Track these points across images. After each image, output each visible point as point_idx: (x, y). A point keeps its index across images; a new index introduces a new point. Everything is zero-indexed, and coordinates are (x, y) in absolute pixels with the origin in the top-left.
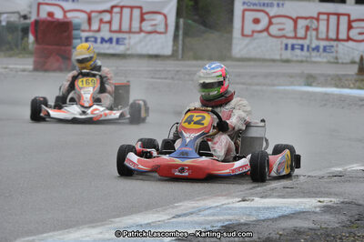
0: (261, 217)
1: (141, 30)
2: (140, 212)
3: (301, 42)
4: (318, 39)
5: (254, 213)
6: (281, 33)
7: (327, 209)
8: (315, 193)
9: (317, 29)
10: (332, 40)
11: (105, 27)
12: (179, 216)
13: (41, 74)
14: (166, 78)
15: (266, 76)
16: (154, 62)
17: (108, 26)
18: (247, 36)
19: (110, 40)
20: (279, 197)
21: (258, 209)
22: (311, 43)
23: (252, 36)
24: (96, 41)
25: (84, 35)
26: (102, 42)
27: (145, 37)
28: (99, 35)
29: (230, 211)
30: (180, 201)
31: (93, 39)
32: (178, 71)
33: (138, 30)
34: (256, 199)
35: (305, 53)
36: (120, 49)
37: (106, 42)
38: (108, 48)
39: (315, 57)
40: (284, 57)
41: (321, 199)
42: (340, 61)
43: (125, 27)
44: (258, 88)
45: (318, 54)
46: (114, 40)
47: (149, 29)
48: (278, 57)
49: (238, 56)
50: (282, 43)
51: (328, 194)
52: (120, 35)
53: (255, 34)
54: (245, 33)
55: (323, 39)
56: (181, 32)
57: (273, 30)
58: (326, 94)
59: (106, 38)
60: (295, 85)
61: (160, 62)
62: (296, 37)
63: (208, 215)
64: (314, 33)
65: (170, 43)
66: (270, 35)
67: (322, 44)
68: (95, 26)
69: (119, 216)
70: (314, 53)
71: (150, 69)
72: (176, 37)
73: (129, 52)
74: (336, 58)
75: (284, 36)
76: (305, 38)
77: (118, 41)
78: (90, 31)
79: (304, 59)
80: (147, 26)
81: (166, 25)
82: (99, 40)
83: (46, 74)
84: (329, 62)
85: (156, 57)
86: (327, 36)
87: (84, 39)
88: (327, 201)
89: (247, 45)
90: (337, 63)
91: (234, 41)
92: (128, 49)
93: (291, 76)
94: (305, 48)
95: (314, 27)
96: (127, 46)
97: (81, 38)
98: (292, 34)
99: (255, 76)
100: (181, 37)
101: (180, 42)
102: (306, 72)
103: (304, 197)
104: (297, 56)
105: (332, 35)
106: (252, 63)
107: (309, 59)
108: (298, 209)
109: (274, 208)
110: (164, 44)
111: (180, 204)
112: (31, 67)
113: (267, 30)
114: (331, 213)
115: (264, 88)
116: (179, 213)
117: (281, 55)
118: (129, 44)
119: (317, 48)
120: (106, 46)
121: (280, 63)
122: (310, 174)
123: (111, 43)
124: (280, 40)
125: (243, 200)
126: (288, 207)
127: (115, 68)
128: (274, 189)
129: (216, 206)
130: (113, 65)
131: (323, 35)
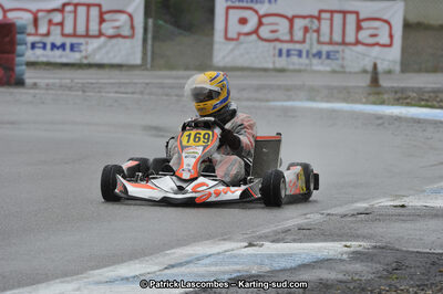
0: (277, 266)
1: (101, 34)
2: (123, 261)
3: (298, 46)
4: (319, 42)
5: (266, 261)
6: (273, 35)
7: (357, 256)
8: (338, 236)
9: (318, 31)
10: (337, 44)
11: (56, 30)
12: (173, 266)
14: (133, 93)
15: (258, 88)
16: (116, 73)
17: (59, 28)
18: (233, 39)
19: (63, 46)
20: (294, 241)
22: (311, 44)
23: (237, 39)
24: (44, 47)
25: (30, 39)
26: (52, 49)
27: (105, 44)
28: (49, 41)
29: (236, 260)
30: (172, 248)
31: (41, 45)
32: (147, 84)
33: (97, 33)
34: (267, 244)
35: (304, 60)
36: (74, 57)
37: (58, 48)
38: (61, 57)
39: (317, 65)
40: (278, 66)
41: (348, 244)
42: (347, 70)
43: (81, 29)
44: (249, 103)
45: (320, 61)
46: (68, 47)
47: (111, 32)
48: (271, 66)
49: (221, 64)
50: (274, 48)
51: (356, 237)
52: (74, 40)
53: (242, 38)
54: (230, 35)
55: (325, 43)
56: (150, 36)
57: (264, 32)
58: (334, 111)
59: (58, 43)
60: (294, 100)
61: (124, 73)
62: (292, 41)
63: (210, 265)
64: (315, 35)
65: (139, 49)
66: (260, 38)
67: (325, 48)
68: (43, 29)
69: (98, 267)
70: (315, 61)
71: (112, 81)
72: (145, 40)
73: (85, 61)
74: (343, 67)
75: (277, 40)
76: (304, 41)
77: (72, 47)
78: (36, 34)
79: (303, 68)
80: (108, 28)
81: (132, 27)
82: (49, 47)
84: (334, 72)
85: (119, 66)
86: (331, 38)
87: (29, 45)
88: (355, 245)
89: (232, 50)
90: (344, 72)
91: (216, 47)
92: (86, 57)
93: (288, 89)
94: (304, 54)
95: (315, 27)
96: (84, 54)
97: (26, 44)
98: (287, 37)
99: (244, 89)
100: (150, 42)
101: (149, 47)
102: (308, 83)
103: (325, 241)
104: (293, 64)
105: (337, 37)
106: (239, 73)
107: (308, 68)
108: (324, 254)
109: (291, 255)
110: (130, 51)
111: (173, 251)
113: (256, 32)
114: (362, 261)
115: (257, 104)
116: (172, 263)
117: (274, 63)
118: (86, 50)
119: (319, 54)
120: (58, 53)
121: (274, 74)
122: (329, 212)
123: (64, 49)
124: (272, 44)
125: (251, 245)
126: (308, 255)
127: (68, 81)
128: (287, 231)
129: (219, 254)
130: (67, 76)
131: (325, 38)
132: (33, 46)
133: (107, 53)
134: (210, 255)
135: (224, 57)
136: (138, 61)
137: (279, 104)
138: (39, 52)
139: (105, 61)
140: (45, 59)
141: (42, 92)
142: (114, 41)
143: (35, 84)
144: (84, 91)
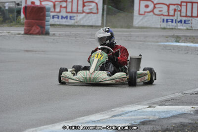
0: (161, 116)
1: (83, 12)
2: (93, 114)
3: (171, 18)
4: (181, 16)
5: (157, 114)
6: (161, 13)
8: (189, 103)
9: (180, 11)
10: (189, 17)
12: (115, 116)
13: (28, 36)
15: (153, 37)
16: (90, 29)
17: (65, 9)
19: (66, 17)
20: (169, 105)
21: (159, 112)
22: (177, 18)
23: (144, 14)
24: (58, 18)
25: (52, 14)
26: (62, 18)
27: (85, 16)
28: (60, 15)
29: (143, 113)
30: (115, 108)
33: (81, 11)
34: (157, 106)
35: (174, 24)
36: (72, 22)
37: (64, 18)
38: (66, 22)
39: (180, 26)
40: (162, 26)
41: (193, 106)
42: (193, 28)
43: (74, 10)
44: (149, 43)
45: (181, 24)
46: (69, 17)
47: (88, 11)
48: (159, 26)
49: (137, 26)
50: (161, 18)
51: (197, 104)
52: (72, 15)
53: (146, 14)
54: (141, 13)
55: (184, 16)
56: (105, 13)
57: (156, 11)
58: (187, 47)
59: (64, 16)
60: (169, 42)
61: (94, 29)
62: (169, 15)
63: (132, 115)
64: (179, 13)
65: (100, 18)
66: (154, 14)
67: (184, 19)
68: (58, 9)
69: (81, 116)
70: (179, 24)
71: (88, 33)
72: (103, 15)
73: (76, 24)
74: (191, 27)
75: (162, 15)
76: (174, 16)
77: (71, 18)
78: (55, 12)
79: (174, 27)
80: (86, 9)
81: (98, 9)
82: (60, 17)
83: (31, 36)
84: (187, 29)
85: (92, 26)
86: (186, 14)
87: (51, 17)
89: (142, 19)
91: (135, 18)
92: (77, 22)
93: (167, 37)
94: (174, 21)
95: (179, 9)
96: (76, 21)
97: (50, 16)
98: (167, 14)
99: (147, 37)
100: (105, 15)
101: (105, 18)
102: (176, 34)
103: (183, 105)
104: (169, 26)
105: (189, 14)
106: (145, 30)
107: (176, 27)
108: (181, 112)
109: (168, 111)
110: (97, 19)
112: (23, 32)
113: (152, 11)
115: (153, 43)
116: (115, 114)
117: (161, 25)
118: (77, 19)
119: (181, 21)
120: (64, 20)
121: (160, 30)
122: (185, 92)
123: (67, 19)
124: (160, 16)
125: (150, 107)
126: (175, 111)
127: (69, 33)
128: (166, 101)
129: (136, 111)
130: (68, 31)
131: (184, 14)
132: (53, 17)
133: (86, 20)
134: (131, 111)
135: (138, 22)
136: (100, 24)
137: (163, 43)
138: (56, 20)
139: (85, 24)
140: (58, 23)
141: (58, 37)
142: (89, 15)
143: (54, 34)
144: (76, 37)
